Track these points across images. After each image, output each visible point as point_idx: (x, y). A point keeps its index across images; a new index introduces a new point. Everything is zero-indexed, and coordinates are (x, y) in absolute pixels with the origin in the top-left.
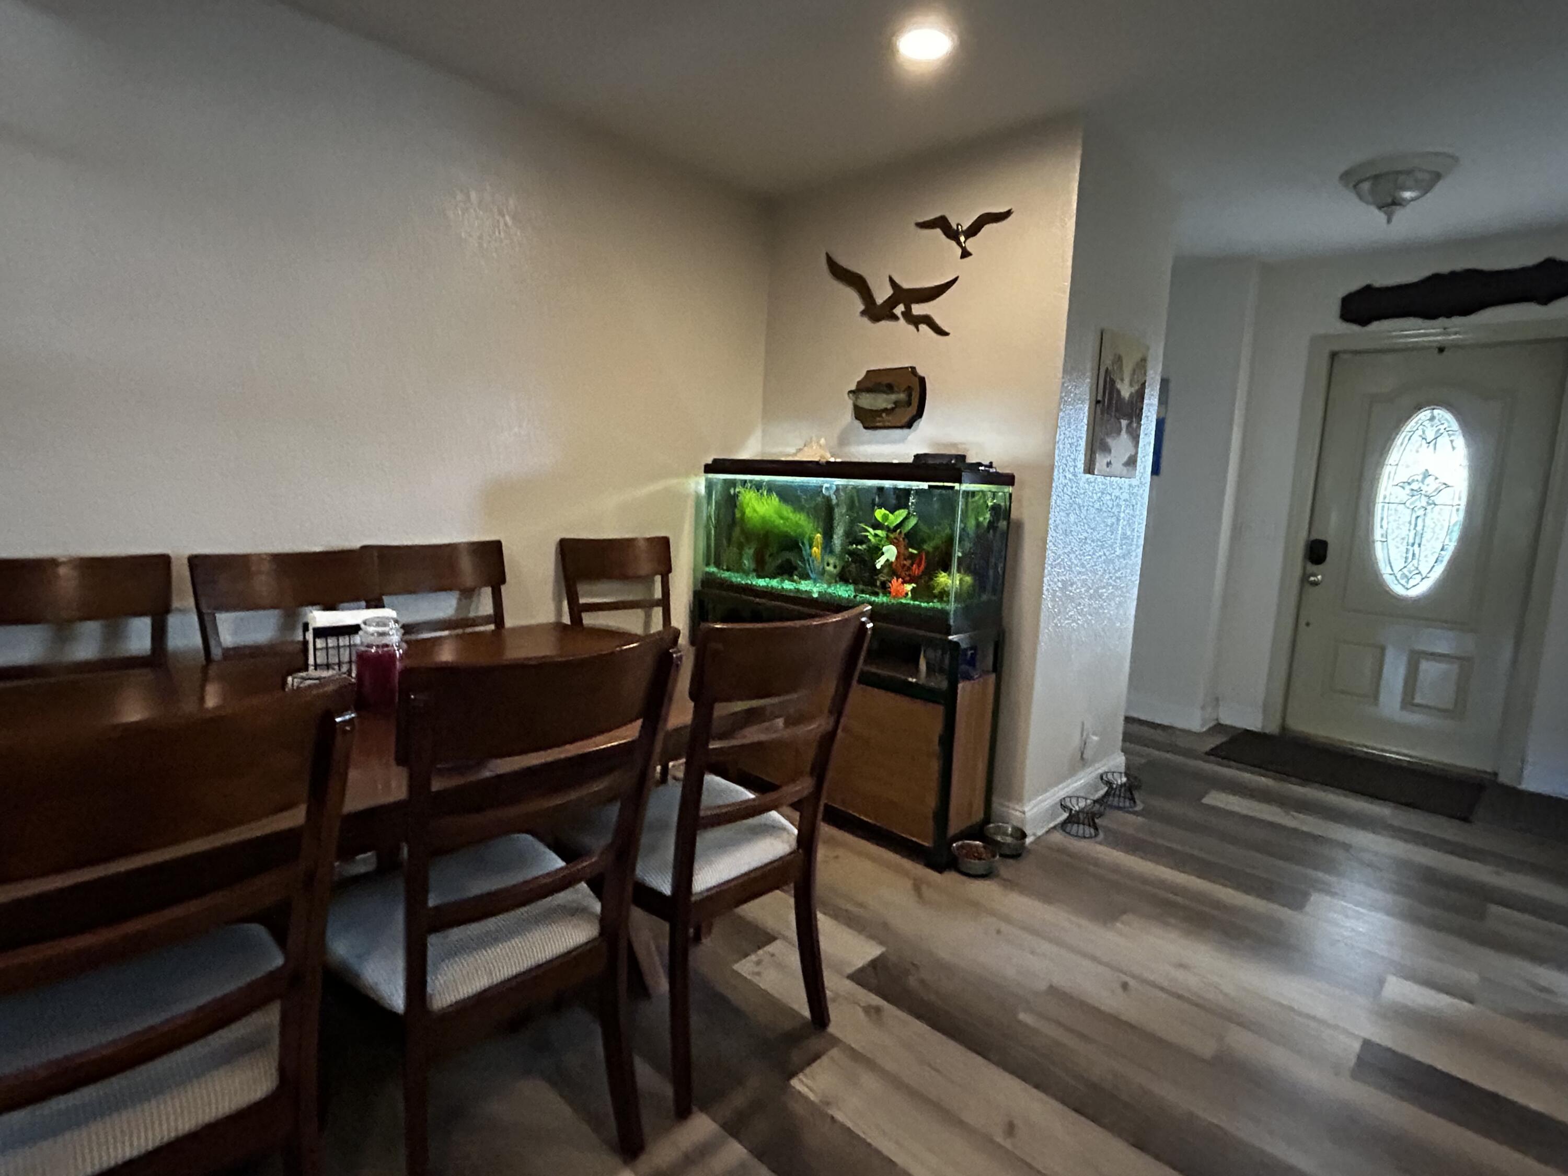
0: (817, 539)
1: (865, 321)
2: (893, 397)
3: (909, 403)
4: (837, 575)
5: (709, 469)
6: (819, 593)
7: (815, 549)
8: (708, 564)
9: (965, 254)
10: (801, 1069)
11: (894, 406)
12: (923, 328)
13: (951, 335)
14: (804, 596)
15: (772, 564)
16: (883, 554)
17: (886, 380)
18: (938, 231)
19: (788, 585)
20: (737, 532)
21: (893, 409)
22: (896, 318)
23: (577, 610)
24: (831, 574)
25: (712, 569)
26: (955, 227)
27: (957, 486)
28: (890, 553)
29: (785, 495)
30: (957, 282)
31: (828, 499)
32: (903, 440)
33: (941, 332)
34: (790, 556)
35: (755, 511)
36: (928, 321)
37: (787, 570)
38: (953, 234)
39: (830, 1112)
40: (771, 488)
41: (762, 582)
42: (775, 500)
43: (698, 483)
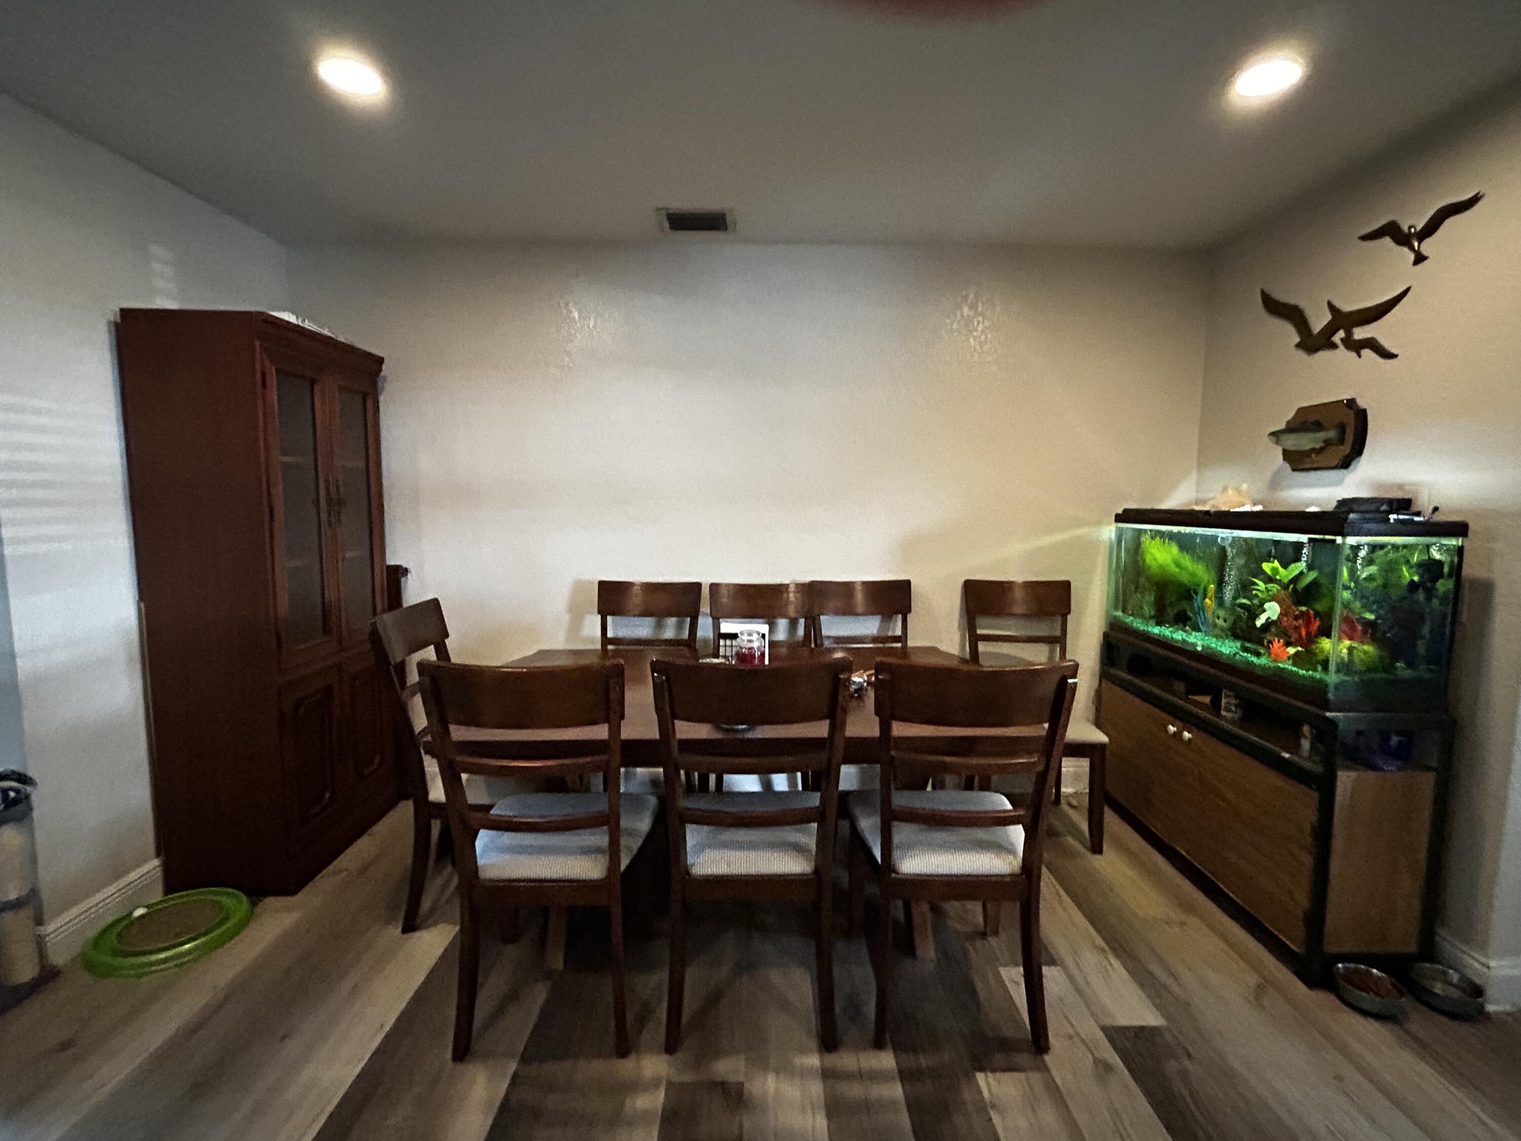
0: (1210, 590)
1: (1301, 355)
2: (1322, 435)
3: (1341, 441)
4: (1229, 630)
5: (1119, 518)
6: (1203, 646)
7: (1207, 600)
8: (1116, 608)
9: (1420, 259)
10: (994, 1070)
11: (1323, 444)
12: (1367, 353)
13: (1399, 357)
14: (1189, 648)
15: (1171, 613)
16: (1264, 611)
17: (1313, 418)
18: (1387, 241)
19: (1179, 635)
20: (1142, 580)
21: (1322, 449)
22: (1334, 346)
23: (975, 639)
24: (1222, 629)
25: (1119, 613)
26: (1406, 229)
27: (1339, 540)
28: (1272, 610)
29: (1185, 544)
30: (1409, 294)
31: (1223, 550)
32: (1339, 483)
33: (1387, 355)
34: (1185, 605)
35: (1155, 559)
36: (1372, 344)
37: (1182, 620)
38: (1402, 238)
39: (992, 1113)
40: (1172, 536)
41: (1156, 630)
42: (1175, 549)
43: (1109, 531)
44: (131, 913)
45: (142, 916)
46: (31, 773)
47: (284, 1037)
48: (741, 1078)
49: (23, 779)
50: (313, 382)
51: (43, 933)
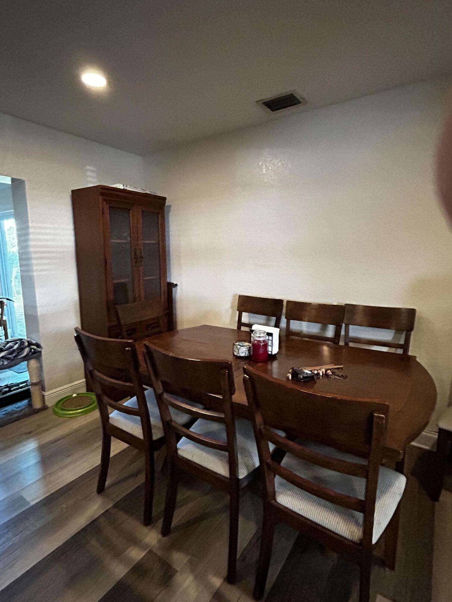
44: (72, 395)
45: (75, 397)
46: (42, 345)
47: (68, 456)
48: (178, 569)
49: (38, 346)
50: (130, 210)
51: (45, 395)
